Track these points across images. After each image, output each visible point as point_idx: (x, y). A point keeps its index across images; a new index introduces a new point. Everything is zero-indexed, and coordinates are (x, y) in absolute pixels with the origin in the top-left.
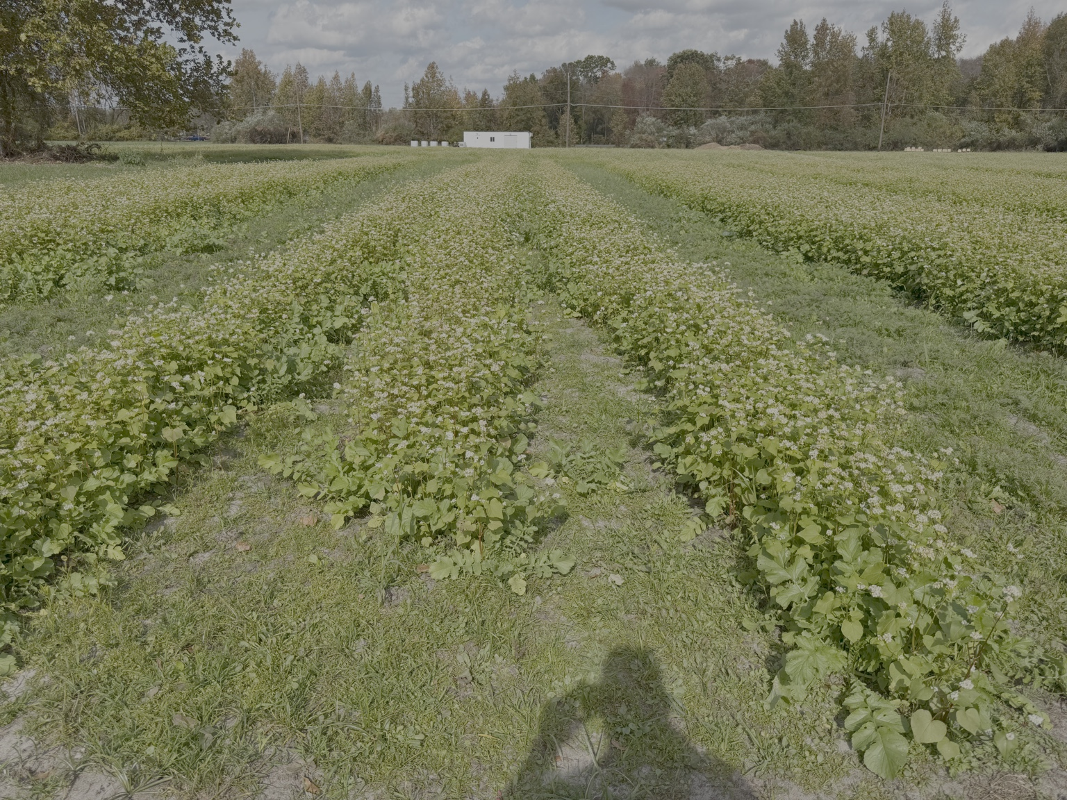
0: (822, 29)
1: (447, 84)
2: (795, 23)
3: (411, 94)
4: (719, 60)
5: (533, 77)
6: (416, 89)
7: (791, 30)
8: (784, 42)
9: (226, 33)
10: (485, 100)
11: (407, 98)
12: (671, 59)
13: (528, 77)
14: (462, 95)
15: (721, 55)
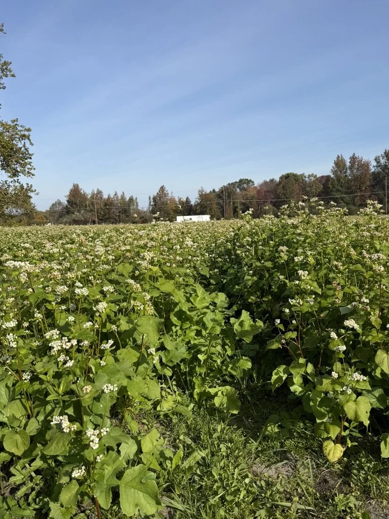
0: (353, 159)
1: (170, 195)
2: (339, 157)
3: (152, 201)
4: (305, 177)
5: (214, 190)
6: (154, 199)
7: (337, 160)
8: (334, 165)
9: (29, 173)
10: (188, 201)
11: (150, 203)
12: (281, 178)
13: (212, 190)
14: (177, 200)
15: (307, 174)
